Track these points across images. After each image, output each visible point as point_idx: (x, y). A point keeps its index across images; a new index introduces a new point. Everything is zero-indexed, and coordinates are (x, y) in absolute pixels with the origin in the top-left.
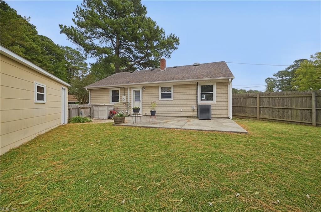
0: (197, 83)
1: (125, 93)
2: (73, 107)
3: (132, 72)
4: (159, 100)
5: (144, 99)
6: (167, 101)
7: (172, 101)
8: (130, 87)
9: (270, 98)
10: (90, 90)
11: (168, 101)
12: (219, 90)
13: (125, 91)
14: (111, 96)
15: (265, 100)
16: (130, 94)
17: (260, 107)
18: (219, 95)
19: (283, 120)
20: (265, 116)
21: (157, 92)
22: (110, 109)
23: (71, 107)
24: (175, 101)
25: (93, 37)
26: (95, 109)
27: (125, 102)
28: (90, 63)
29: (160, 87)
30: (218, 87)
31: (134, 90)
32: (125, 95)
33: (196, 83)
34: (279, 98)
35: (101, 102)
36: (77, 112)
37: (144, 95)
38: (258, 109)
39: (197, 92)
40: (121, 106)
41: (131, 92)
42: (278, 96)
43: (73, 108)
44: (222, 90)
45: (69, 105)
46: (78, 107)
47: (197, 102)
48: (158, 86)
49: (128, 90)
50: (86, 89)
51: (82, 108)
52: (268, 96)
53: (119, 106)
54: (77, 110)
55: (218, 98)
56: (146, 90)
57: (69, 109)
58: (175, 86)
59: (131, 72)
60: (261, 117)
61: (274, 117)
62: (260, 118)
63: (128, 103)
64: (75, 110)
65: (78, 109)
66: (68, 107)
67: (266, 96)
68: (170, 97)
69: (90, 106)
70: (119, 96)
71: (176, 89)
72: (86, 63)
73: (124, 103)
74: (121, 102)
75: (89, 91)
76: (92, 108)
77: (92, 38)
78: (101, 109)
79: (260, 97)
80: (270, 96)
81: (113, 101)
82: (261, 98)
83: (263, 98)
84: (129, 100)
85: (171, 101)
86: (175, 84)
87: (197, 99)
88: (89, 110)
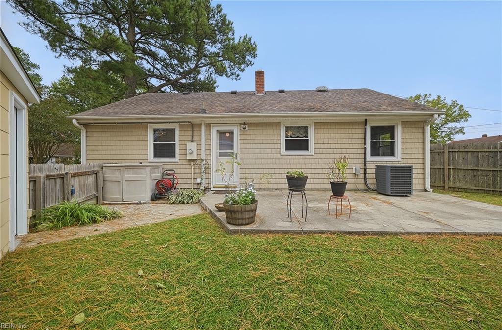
0: (366, 120)
1: (193, 135)
2: (45, 173)
3: (187, 94)
4: (282, 153)
5: (245, 151)
6: (299, 157)
7: (311, 157)
8: (209, 121)
9: (469, 154)
10: (86, 125)
11: (302, 157)
12: (407, 136)
13: (193, 130)
14: (153, 143)
15: (459, 157)
16: (208, 140)
17: (448, 169)
18: (408, 146)
19: (495, 189)
20: (458, 184)
21: (276, 136)
22: (154, 175)
23: (39, 174)
24: (319, 156)
25: (70, 11)
26: (110, 175)
27: (194, 157)
28: (66, 66)
29: (284, 125)
30: (406, 130)
31: (217, 130)
32: (192, 141)
33: (364, 121)
34: (487, 154)
35: (121, 157)
36: (59, 187)
37: (245, 142)
38: (446, 172)
39: (365, 138)
40: (182, 167)
41: (208, 135)
42: (485, 150)
43: (48, 177)
44: (413, 135)
45: (32, 164)
46: (63, 172)
47: (365, 159)
48: (280, 123)
49: (203, 128)
50: (74, 122)
51: (75, 175)
52: (466, 150)
53: (177, 167)
54: (58, 181)
55: (405, 151)
56: (251, 132)
57: (33, 181)
58: (317, 125)
59: (184, 94)
60: (451, 184)
61: (477, 185)
62: (449, 187)
63: (203, 160)
64: (52, 181)
65: (62, 177)
66: (30, 173)
67: (461, 150)
68: (306, 148)
69: (96, 169)
70: (177, 143)
71: (321, 131)
72: (37, 75)
73: (190, 160)
74: (183, 157)
75: (81, 127)
76: (100, 175)
77: (67, 13)
78: (129, 175)
79: (449, 152)
80: (469, 150)
81: (156, 156)
82: (451, 154)
83: (454, 154)
84: (204, 152)
85: (307, 157)
86: (319, 120)
87: (365, 154)
88: (91, 179)
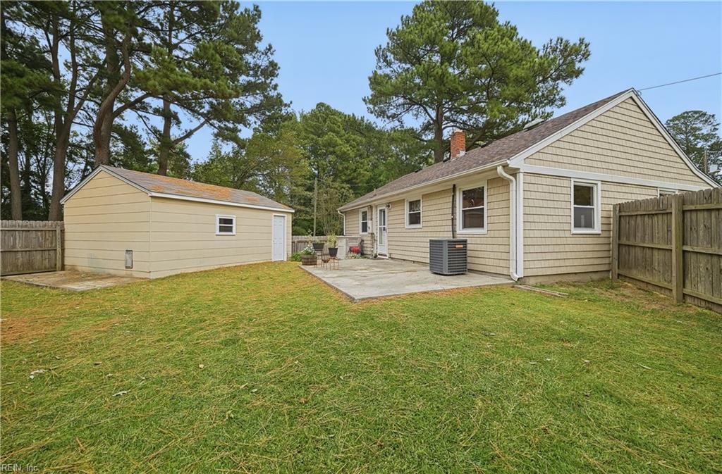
0: (454, 185)
1: (372, 215)
4: (406, 227)
5: (389, 226)
6: (413, 231)
7: (421, 230)
10: (345, 213)
11: (416, 230)
12: (494, 199)
13: (372, 211)
14: (361, 221)
17: (684, 252)
18: (494, 212)
20: (701, 290)
24: (424, 229)
27: (371, 231)
29: (408, 200)
30: (492, 191)
31: (380, 210)
33: (453, 187)
35: (353, 232)
37: (389, 218)
39: (454, 207)
43: (299, 242)
44: (500, 197)
47: (454, 231)
48: (404, 200)
55: (492, 220)
56: (392, 210)
57: (293, 242)
58: (425, 197)
68: (419, 222)
71: (426, 203)
79: (684, 212)
80: (711, 207)
85: (419, 230)
86: (425, 191)
87: (453, 225)
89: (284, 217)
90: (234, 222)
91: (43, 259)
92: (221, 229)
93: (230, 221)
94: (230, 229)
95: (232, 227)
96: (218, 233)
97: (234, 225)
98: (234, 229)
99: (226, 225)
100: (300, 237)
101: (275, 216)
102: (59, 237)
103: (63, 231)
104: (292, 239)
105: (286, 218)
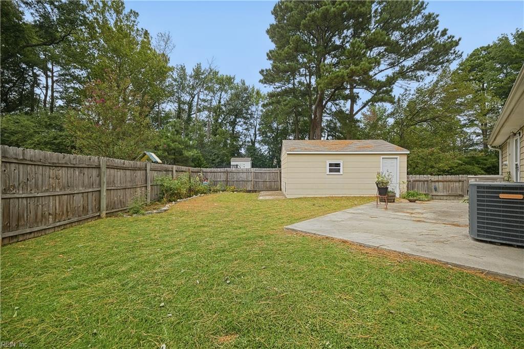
23: (412, 179)
36: (426, 185)
51: (438, 181)
64: (421, 183)
88: (459, 184)
89: (397, 158)
90: (341, 165)
91: (275, 185)
92: (331, 171)
93: (338, 165)
94: (338, 171)
95: (339, 169)
96: (328, 173)
97: (341, 168)
98: (341, 170)
99: (335, 168)
100: (418, 176)
101: (383, 158)
102: (279, 175)
103: (280, 173)
104: (408, 178)
105: (398, 159)
